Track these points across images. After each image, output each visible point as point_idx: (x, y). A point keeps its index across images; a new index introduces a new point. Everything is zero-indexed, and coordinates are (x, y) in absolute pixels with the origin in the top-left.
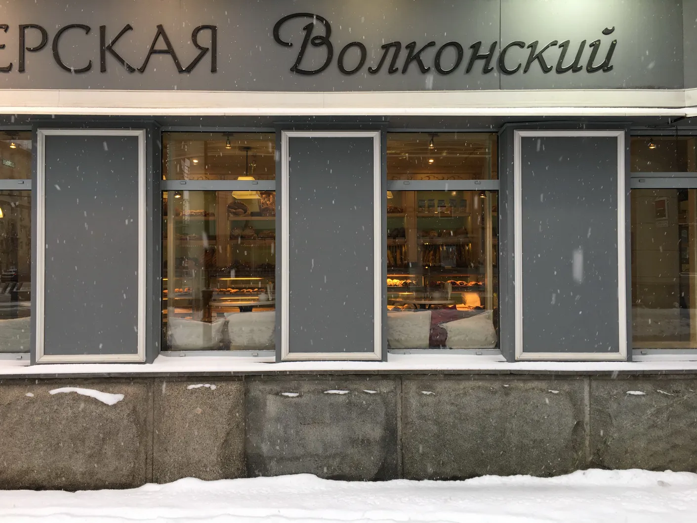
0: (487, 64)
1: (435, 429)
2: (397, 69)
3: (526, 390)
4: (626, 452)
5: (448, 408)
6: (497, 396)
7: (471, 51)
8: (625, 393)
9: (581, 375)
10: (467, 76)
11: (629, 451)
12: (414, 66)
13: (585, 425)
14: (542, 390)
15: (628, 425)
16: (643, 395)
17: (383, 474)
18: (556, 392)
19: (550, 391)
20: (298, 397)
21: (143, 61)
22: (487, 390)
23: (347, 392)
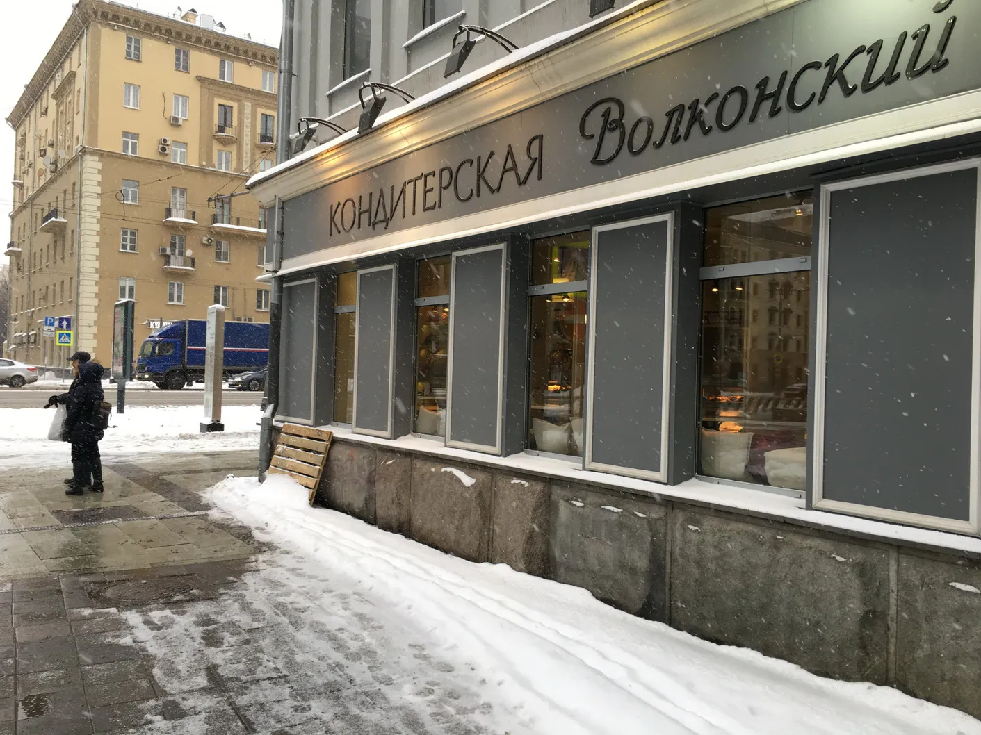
0: (775, 104)
1: (695, 572)
2: (680, 136)
3: (802, 549)
4: (943, 679)
5: (711, 550)
6: (764, 548)
7: (757, 91)
8: (947, 584)
9: (885, 544)
10: (753, 125)
11: (947, 677)
12: (696, 129)
13: (889, 619)
14: (822, 553)
15: (948, 635)
16: (975, 594)
17: (647, 611)
18: (842, 559)
19: (833, 556)
20: (582, 507)
21: (498, 183)
22: (754, 537)
23: (620, 510)
